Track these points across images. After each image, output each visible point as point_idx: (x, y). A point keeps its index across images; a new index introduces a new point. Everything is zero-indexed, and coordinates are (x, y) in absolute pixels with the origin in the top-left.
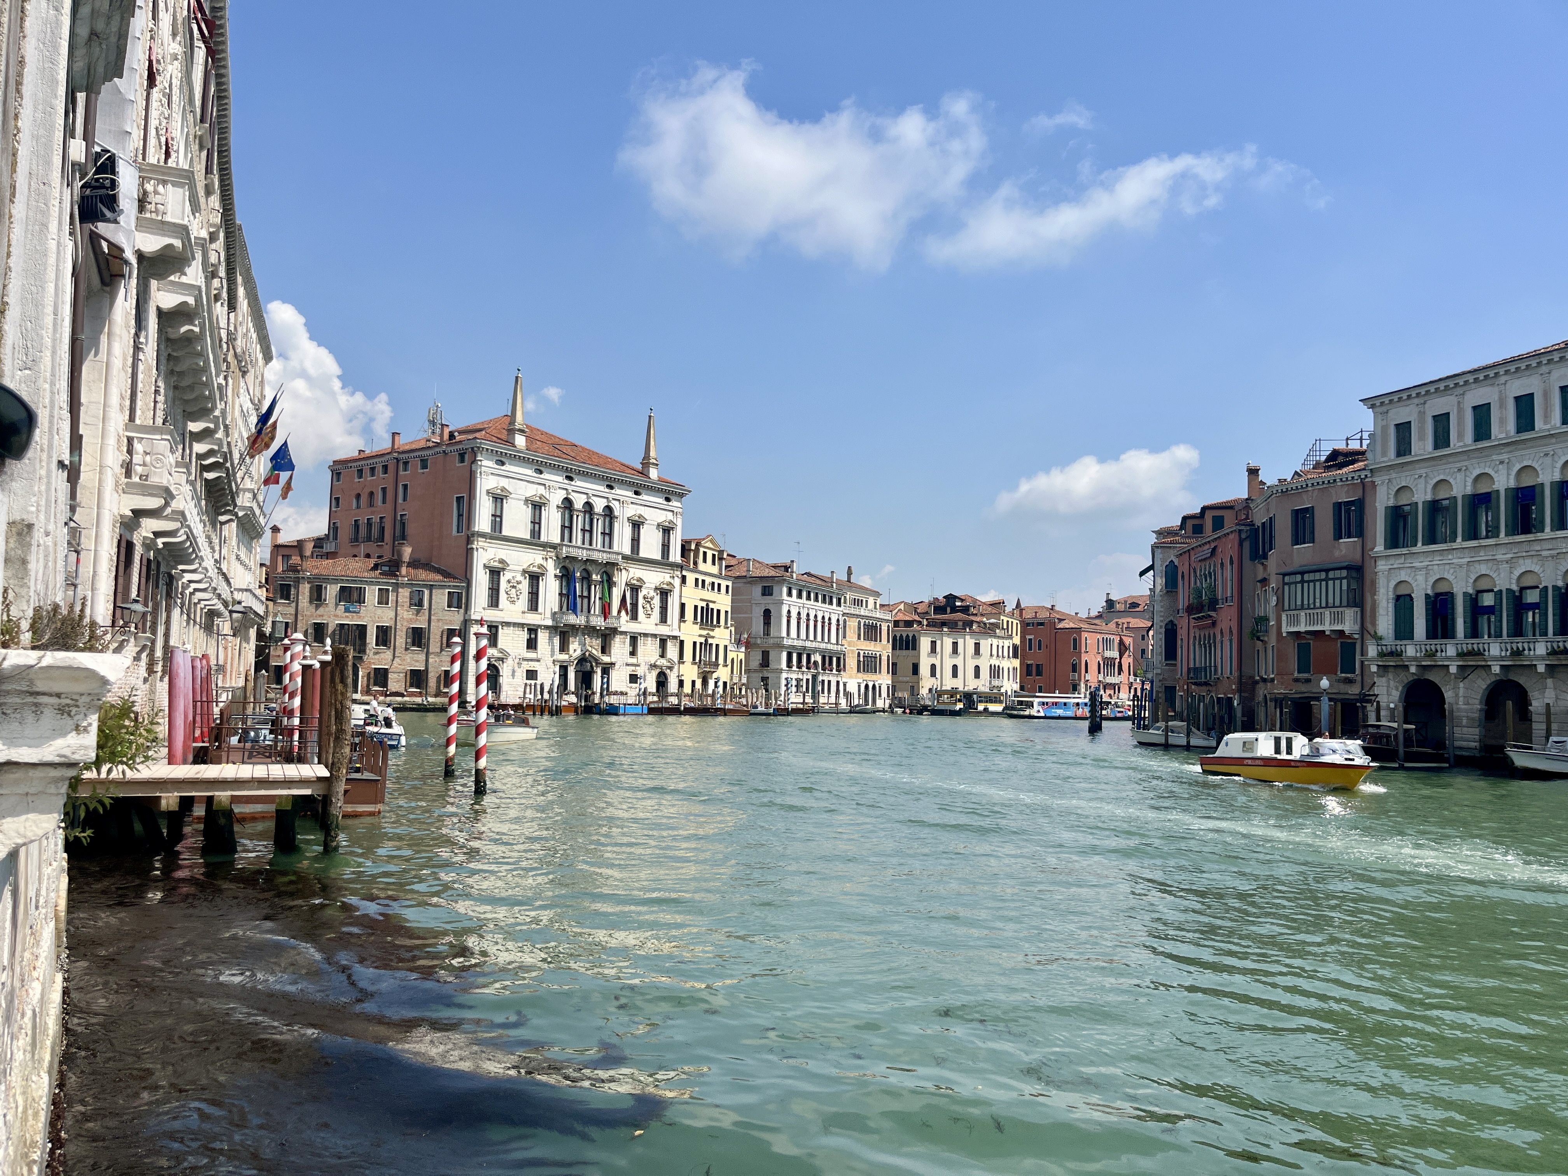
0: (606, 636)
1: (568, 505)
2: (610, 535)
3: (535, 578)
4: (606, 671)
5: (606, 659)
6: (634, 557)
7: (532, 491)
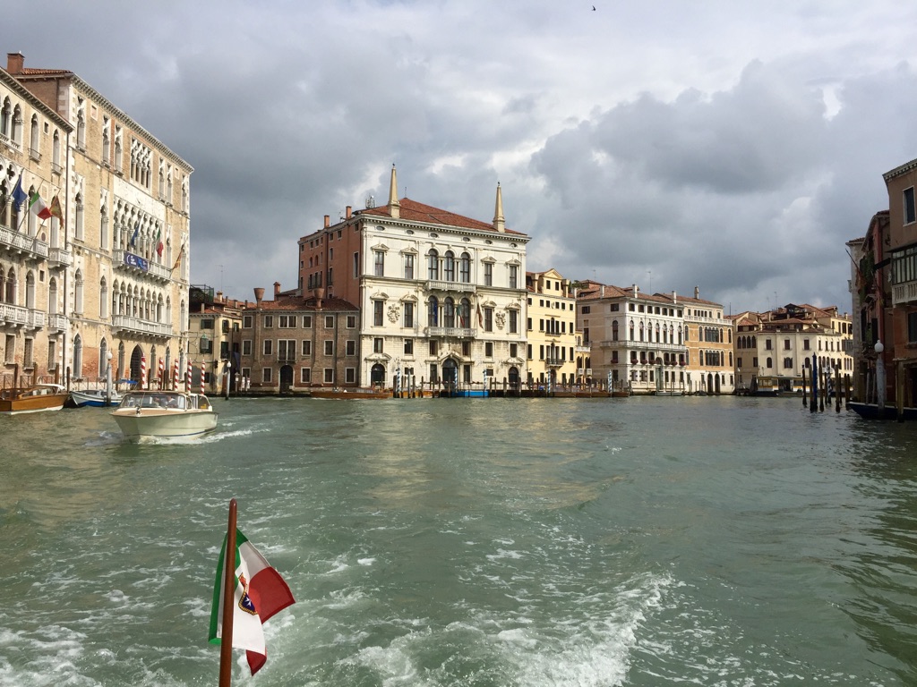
0: (467, 344)
1: (433, 253)
2: (468, 272)
3: (409, 306)
4: (467, 368)
5: (467, 359)
6: (488, 287)
7: (405, 246)
